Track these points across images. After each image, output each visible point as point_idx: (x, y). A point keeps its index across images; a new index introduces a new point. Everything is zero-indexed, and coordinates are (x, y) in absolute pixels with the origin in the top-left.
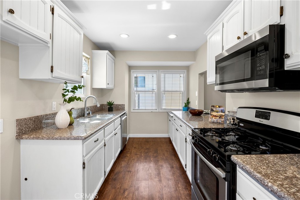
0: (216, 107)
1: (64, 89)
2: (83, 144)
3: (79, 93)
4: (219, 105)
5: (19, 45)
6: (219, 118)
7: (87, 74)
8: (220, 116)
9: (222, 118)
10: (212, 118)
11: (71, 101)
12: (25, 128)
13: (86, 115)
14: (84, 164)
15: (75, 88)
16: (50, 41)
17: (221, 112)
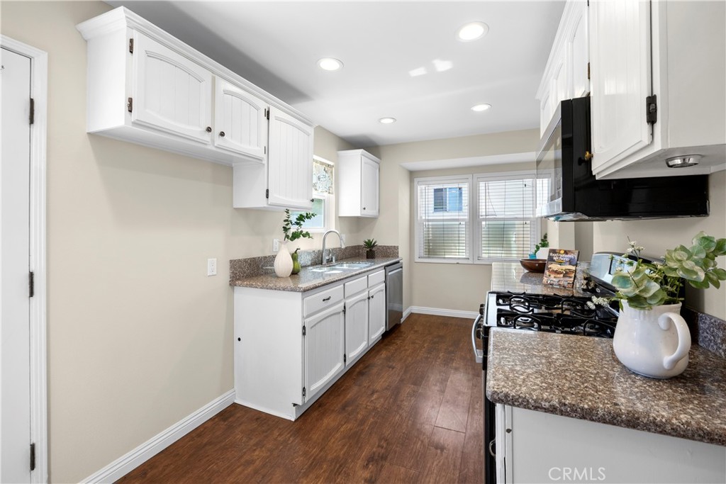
0: (559, 253)
1: (285, 221)
2: (303, 299)
3: (306, 226)
4: (565, 249)
5: (233, 165)
6: (564, 276)
7: (329, 193)
8: (566, 273)
9: (570, 277)
10: (550, 276)
11: (295, 238)
12: (239, 272)
13: (325, 262)
14: (304, 328)
15: (301, 218)
16: (265, 156)
17: (568, 263)
